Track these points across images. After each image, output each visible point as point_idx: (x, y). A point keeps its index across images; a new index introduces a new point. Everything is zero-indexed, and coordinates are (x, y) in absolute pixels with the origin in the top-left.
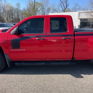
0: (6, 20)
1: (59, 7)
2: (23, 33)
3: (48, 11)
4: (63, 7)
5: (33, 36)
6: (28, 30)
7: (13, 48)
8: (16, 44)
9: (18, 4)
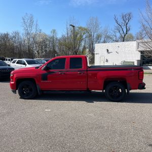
0: (37, 54)
1: (115, 32)
2: (50, 69)
3: (98, 39)
4: (121, 32)
5: (57, 71)
6: (56, 67)
7: (43, 80)
8: (45, 77)
9: (54, 31)
